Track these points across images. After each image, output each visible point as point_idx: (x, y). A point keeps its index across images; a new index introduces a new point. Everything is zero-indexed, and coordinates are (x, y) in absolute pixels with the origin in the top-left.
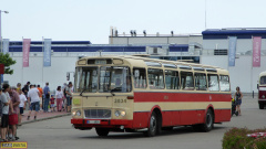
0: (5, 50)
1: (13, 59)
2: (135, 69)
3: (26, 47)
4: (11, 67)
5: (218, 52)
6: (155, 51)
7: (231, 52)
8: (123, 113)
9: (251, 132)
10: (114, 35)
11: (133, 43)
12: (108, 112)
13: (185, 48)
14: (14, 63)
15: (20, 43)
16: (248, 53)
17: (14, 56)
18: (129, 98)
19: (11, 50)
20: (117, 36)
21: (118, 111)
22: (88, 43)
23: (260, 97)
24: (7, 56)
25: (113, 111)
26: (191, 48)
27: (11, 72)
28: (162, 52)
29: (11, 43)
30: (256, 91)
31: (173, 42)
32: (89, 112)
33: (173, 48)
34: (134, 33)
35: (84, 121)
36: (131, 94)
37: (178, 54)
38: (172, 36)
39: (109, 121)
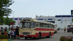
2: (36, 22)
5: (59, 20)
6: (45, 20)
7: (61, 20)
8: (33, 33)
9: (66, 37)
10: (37, 17)
11: (41, 18)
12: (29, 33)
14: (16, 22)
16: (65, 20)
17: (16, 21)
18: (34, 29)
22: (31, 18)
23: (68, 30)
24: (14, 21)
26: (53, 19)
27: (15, 24)
29: (15, 18)
30: (67, 28)
33: (49, 19)
34: (41, 16)
37: (50, 20)
38: (49, 17)
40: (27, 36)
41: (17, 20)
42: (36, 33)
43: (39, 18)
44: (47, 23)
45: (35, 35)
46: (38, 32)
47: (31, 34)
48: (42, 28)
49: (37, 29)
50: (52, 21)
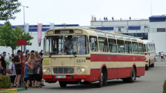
0: (27, 30)
1: (32, 36)
2: (91, 37)
3: (40, 29)
4: (31, 41)
5: (159, 30)
6: (120, 30)
8: (83, 70)
10: (94, 20)
11: (106, 25)
12: (72, 69)
13: (138, 28)
14: (32, 38)
15: (36, 26)
17: (33, 34)
18: (88, 58)
19: (30, 30)
20: (95, 21)
21: (79, 68)
22: (77, 25)
24: (28, 34)
25: (75, 69)
26: (142, 27)
27: (31, 44)
28: (124, 31)
29: (30, 26)
31: (131, 24)
32: (57, 70)
33: (131, 28)
34: (106, 19)
35: (53, 76)
36: (89, 55)
38: (130, 20)
39: (73, 76)
40: (65, 77)
41: (36, 30)
42: (92, 70)
43: (99, 25)
44: (125, 38)
45: (89, 74)
46: (98, 65)
47: (76, 73)
48: (109, 53)
49: (94, 58)
50: (139, 32)
